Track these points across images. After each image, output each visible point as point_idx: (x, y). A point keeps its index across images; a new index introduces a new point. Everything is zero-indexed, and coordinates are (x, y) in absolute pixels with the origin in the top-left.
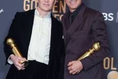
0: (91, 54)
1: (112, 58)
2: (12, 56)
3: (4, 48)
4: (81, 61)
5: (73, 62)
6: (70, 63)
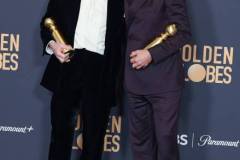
0: (163, 40)
1: (195, 47)
2: (52, 42)
3: (42, 32)
4: (149, 50)
5: (138, 52)
6: (133, 53)
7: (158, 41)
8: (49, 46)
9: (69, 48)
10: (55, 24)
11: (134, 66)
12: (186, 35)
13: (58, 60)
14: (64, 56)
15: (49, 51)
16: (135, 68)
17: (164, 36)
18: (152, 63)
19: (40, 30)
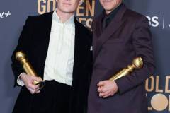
8: (20, 78)
9: (39, 79)
10: (26, 58)
14: (34, 87)
15: (20, 83)
16: (102, 97)
17: (130, 68)
18: (118, 93)
19: (11, 62)
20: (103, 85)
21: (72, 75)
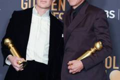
7: (88, 54)
8: (8, 59)
10: (12, 43)
11: (70, 71)
12: (108, 49)
13: (14, 69)
14: (19, 66)
16: (71, 73)
17: (93, 50)
18: (84, 70)
20: (72, 64)
21: (47, 56)
